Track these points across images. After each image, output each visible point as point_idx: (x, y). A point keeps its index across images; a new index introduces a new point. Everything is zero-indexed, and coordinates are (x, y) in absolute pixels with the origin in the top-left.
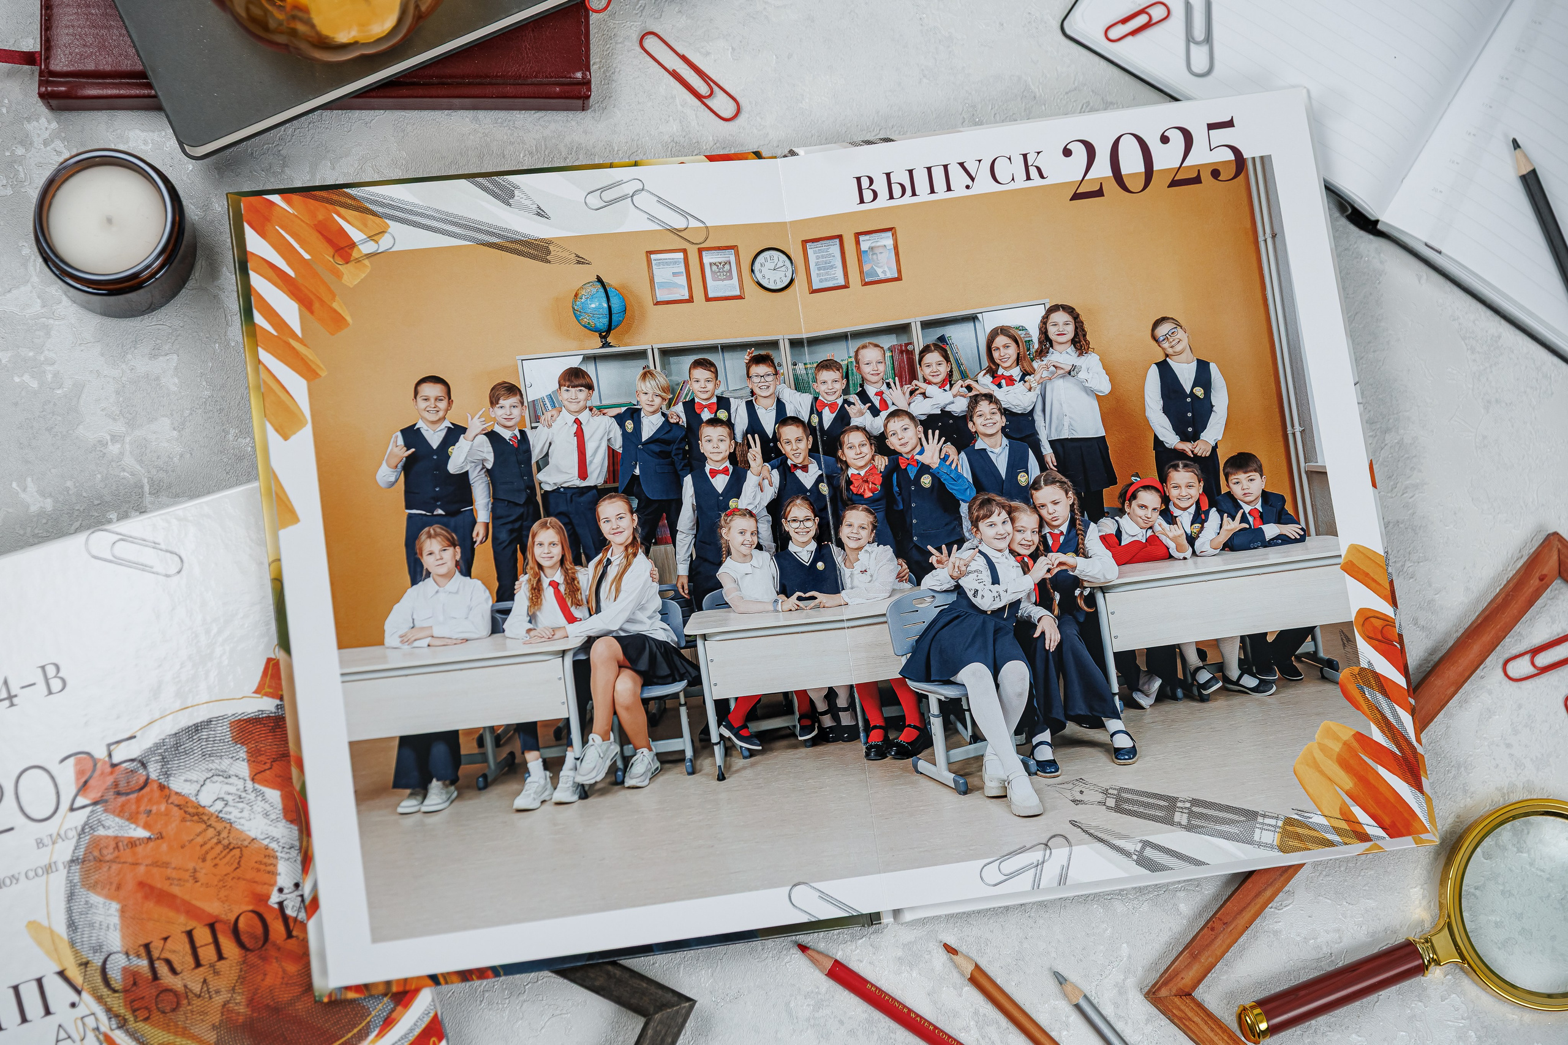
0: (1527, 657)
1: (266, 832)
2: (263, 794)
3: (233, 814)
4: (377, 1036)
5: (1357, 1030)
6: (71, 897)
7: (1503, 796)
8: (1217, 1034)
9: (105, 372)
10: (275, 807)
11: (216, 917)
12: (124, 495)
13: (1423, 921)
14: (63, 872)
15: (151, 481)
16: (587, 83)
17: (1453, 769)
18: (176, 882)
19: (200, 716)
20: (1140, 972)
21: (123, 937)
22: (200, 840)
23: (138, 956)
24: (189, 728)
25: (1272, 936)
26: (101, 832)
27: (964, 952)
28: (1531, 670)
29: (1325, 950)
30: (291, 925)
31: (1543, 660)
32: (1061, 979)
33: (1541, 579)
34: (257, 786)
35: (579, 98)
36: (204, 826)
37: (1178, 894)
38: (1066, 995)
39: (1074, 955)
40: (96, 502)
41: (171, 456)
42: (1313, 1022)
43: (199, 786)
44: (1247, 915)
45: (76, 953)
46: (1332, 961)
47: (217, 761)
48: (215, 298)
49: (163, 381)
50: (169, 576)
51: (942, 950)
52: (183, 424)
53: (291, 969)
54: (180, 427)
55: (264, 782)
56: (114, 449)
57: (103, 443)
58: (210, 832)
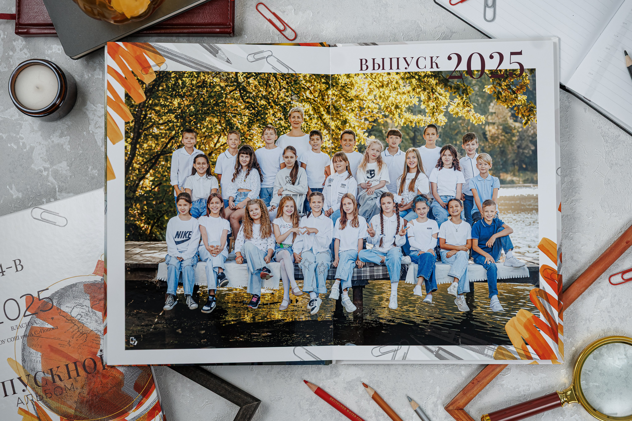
0: (620, 275)
1: (96, 328)
2: (95, 313)
3: (84, 320)
4: (136, 408)
6: (23, 350)
7: (605, 333)
9: (42, 143)
10: (100, 318)
11: (76, 360)
12: (49, 192)
13: (565, 383)
14: (21, 340)
15: (59, 187)
18: (62, 346)
19: (73, 281)
20: (443, 398)
21: (42, 366)
22: (71, 330)
23: (48, 373)
24: (68, 286)
25: (499, 386)
26: (35, 325)
27: (371, 386)
28: (622, 280)
29: (522, 393)
31: (627, 276)
32: (410, 399)
33: (627, 243)
34: (93, 310)
36: (73, 325)
37: (461, 367)
38: (412, 407)
39: (416, 390)
40: (38, 194)
41: (67, 177)
43: (72, 309)
44: (488, 378)
45: (25, 371)
46: (525, 398)
47: (78, 300)
48: (85, 113)
49: (64, 146)
50: (62, 226)
51: (362, 385)
52: (71, 164)
53: (105, 381)
54: (70, 165)
55: (96, 309)
56: (45, 173)
57: (41, 171)
58: (76, 327)
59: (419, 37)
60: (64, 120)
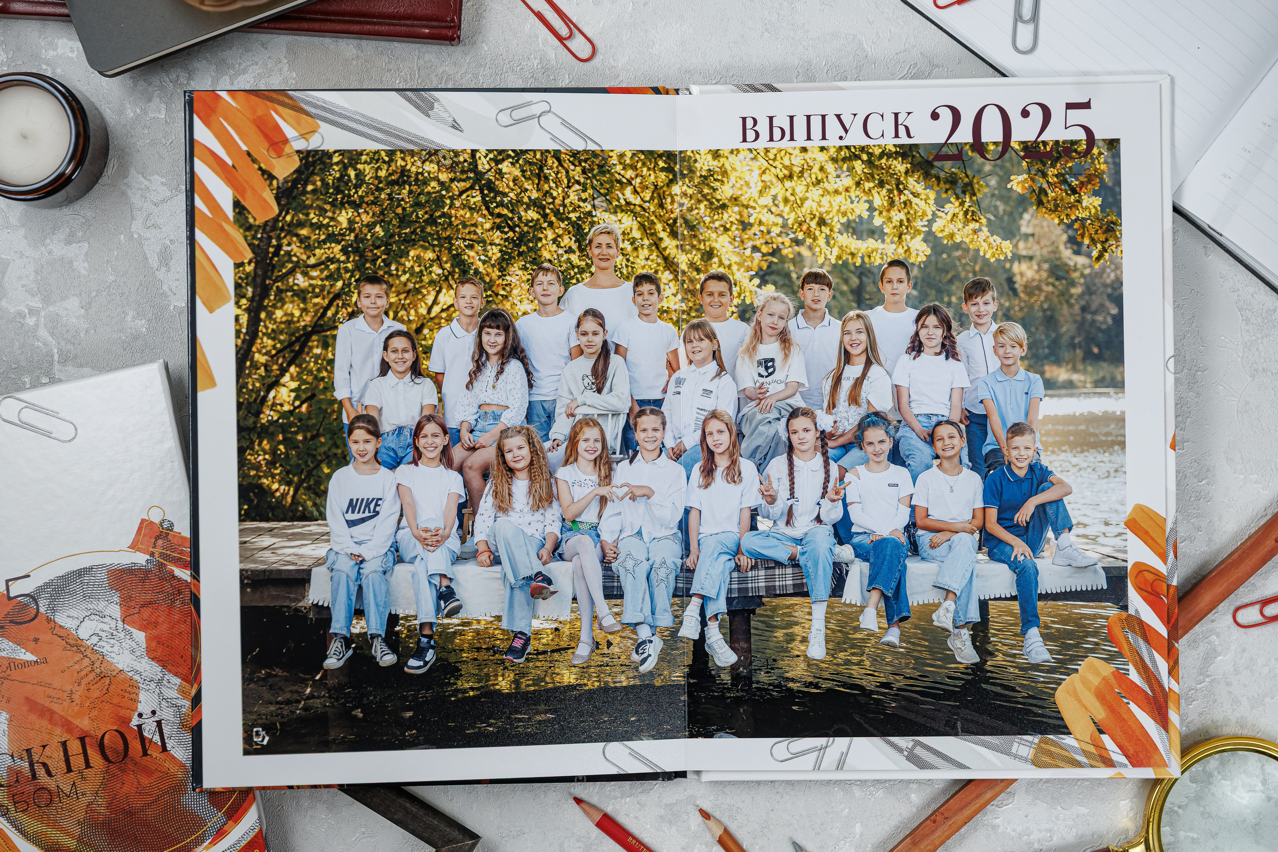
0: (1258, 607)
1: (132, 666)
2: (131, 634)
3: (105, 648)
4: (210, 843)
9: (27, 253)
10: (140, 645)
11: (86, 732)
12: (37, 362)
13: (1128, 830)
15: (60, 351)
18: (55, 700)
19: (83, 563)
21: (10, 741)
22: (77, 667)
23: (21, 759)
24: (74, 572)
25: (990, 829)
27: (718, 817)
28: (1260, 619)
29: (1036, 846)
30: (147, 745)
31: (1272, 611)
32: (798, 849)
34: (127, 626)
36: (82, 656)
37: (911, 785)
39: (812, 829)
40: (14, 366)
41: (78, 331)
43: (79, 622)
44: (967, 812)
47: (95, 602)
48: (124, 194)
49: (75, 264)
50: (65, 442)
51: (698, 814)
52: (90, 303)
53: (145, 781)
54: (87, 306)
55: (132, 624)
56: (31, 321)
57: (21, 315)
58: (86, 662)
59: (861, 70)
60: (77, 206)
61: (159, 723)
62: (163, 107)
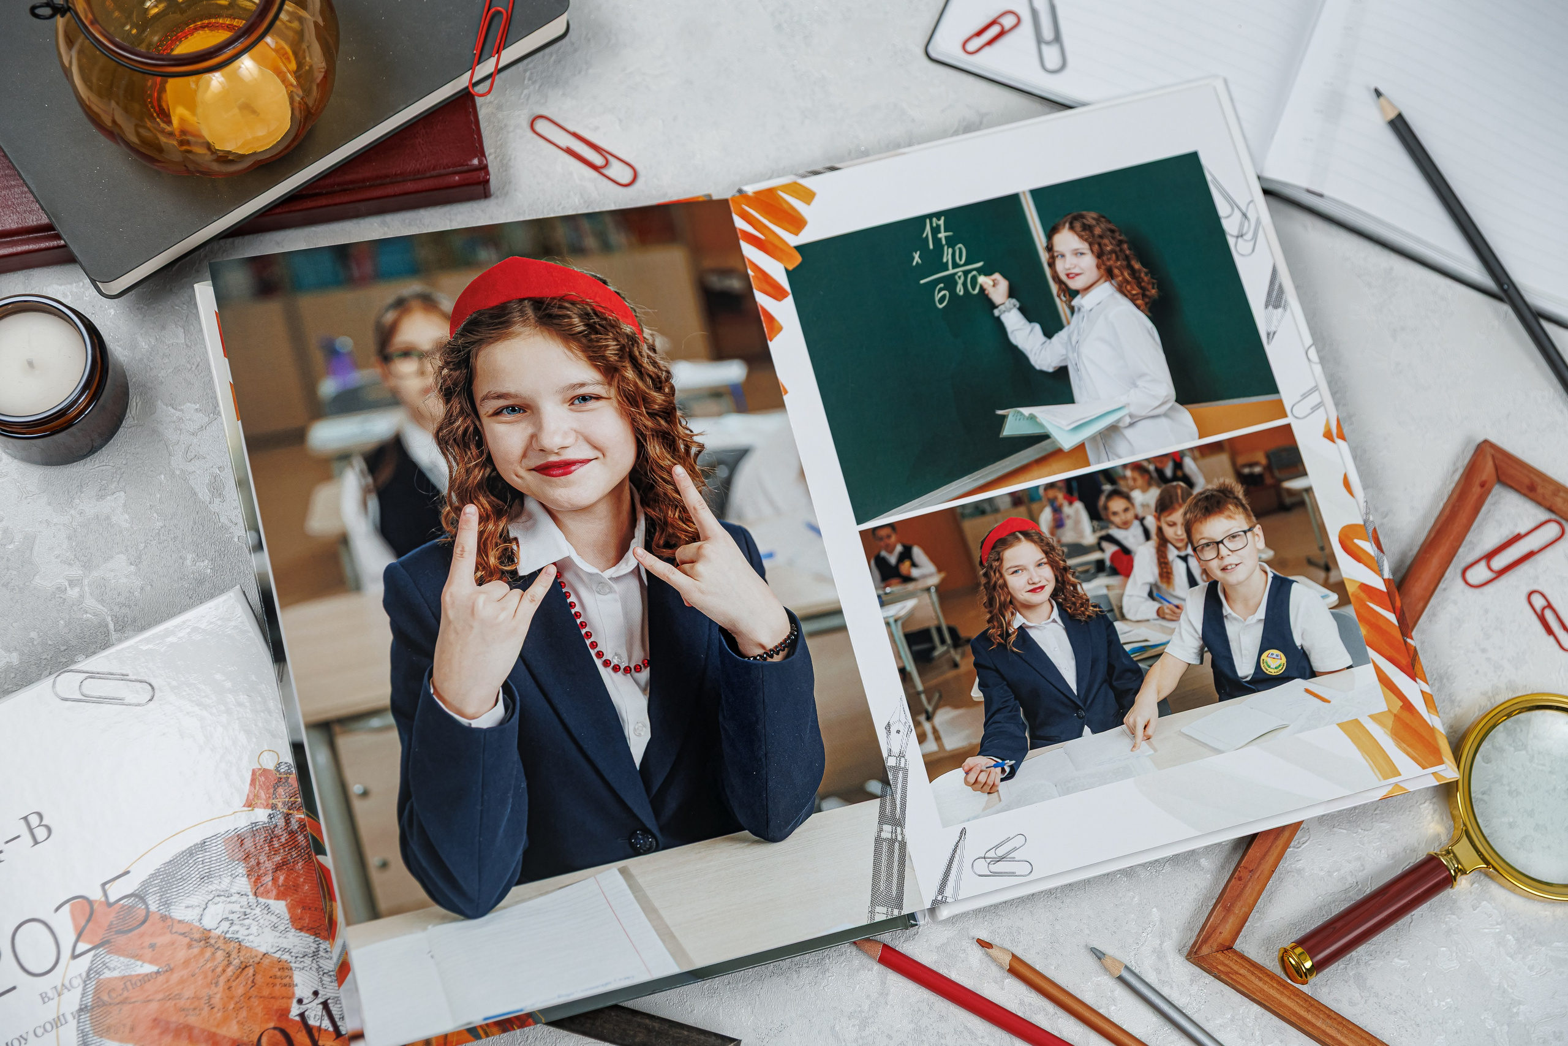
0: (1483, 563)
1: (277, 945)
2: (267, 907)
3: (240, 932)
5: (1398, 954)
7: (1489, 699)
8: (1265, 983)
9: (55, 520)
10: (282, 917)
11: (239, 1040)
12: (90, 636)
13: (1439, 835)
14: (73, 1023)
15: (115, 618)
16: (484, 168)
17: (1436, 682)
18: (191, 1012)
19: (194, 838)
20: (1176, 936)
22: (209, 965)
24: (183, 853)
25: (1296, 875)
26: (107, 974)
27: (998, 945)
28: (1489, 575)
29: (1351, 880)
30: (316, 1035)
31: (1499, 562)
32: (1098, 955)
33: (1482, 485)
34: (261, 900)
35: (479, 183)
36: (213, 950)
38: (1106, 969)
39: (1106, 929)
40: (62, 648)
41: (132, 591)
42: (1354, 953)
43: (202, 909)
46: (1359, 890)
47: (216, 882)
48: (154, 431)
49: (114, 519)
50: (142, 705)
51: (976, 946)
52: (140, 557)
54: (137, 561)
55: (266, 894)
56: (73, 593)
57: (61, 590)
58: (220, 955)
60: (103, 454)
61: (325, 1005)
62: (180, 331)
